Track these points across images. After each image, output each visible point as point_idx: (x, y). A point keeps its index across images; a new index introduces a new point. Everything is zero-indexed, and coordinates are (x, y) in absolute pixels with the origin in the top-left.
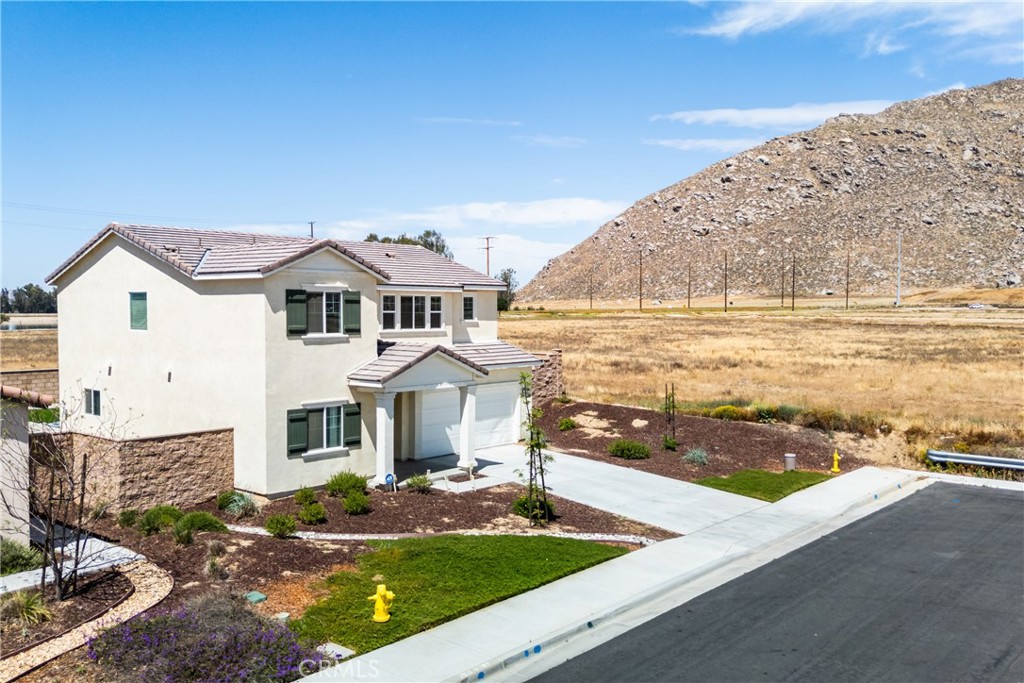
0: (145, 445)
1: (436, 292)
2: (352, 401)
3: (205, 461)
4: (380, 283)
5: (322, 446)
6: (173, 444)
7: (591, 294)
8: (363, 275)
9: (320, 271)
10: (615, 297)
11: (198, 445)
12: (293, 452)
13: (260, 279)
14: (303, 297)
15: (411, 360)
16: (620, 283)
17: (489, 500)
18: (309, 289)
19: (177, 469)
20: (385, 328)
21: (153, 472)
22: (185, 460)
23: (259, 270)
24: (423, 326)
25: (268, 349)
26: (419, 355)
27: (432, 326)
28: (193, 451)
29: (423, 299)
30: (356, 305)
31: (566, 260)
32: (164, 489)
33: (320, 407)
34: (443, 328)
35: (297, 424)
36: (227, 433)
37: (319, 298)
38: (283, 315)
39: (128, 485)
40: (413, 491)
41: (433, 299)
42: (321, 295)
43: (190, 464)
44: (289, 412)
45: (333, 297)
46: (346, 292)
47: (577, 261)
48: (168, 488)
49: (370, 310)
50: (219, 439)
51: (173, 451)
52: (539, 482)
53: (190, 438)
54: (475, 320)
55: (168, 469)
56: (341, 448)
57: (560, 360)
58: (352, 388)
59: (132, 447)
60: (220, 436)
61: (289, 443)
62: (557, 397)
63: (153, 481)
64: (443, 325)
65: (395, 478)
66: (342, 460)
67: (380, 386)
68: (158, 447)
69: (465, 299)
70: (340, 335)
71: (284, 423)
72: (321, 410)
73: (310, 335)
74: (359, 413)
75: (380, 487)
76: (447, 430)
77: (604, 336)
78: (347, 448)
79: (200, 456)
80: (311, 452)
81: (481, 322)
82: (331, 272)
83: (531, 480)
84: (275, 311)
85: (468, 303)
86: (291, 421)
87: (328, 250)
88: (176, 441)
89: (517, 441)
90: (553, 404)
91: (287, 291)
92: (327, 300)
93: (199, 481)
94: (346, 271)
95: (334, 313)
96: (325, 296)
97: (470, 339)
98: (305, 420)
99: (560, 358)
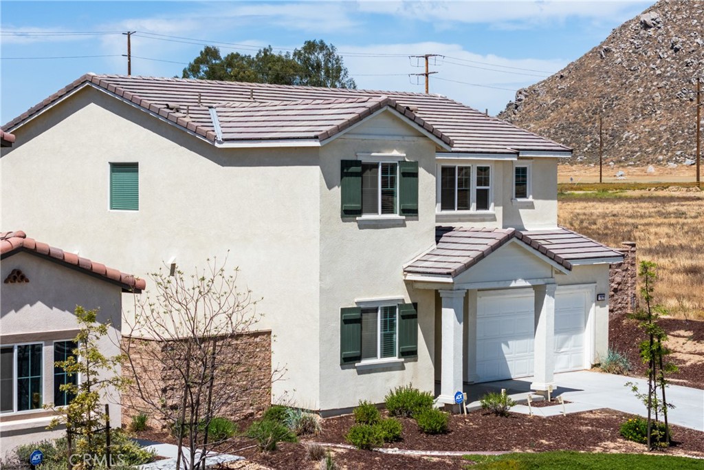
1: (484, 161)
2: (408, 301)
3: (242, 369)
4: (440, 150)
5: (375, 356)
7: (598, 155)
8: (422, 141)
9: (377, 137)
10: (644, 161)
11: (236, 349)
12: (347, 361)
13: (317, 148)
14: (359, 169)
15: (484, 248)
16: (651, 134)
17: (587, 425)
18: (364, 159)
20: (443, 208)
22: (222, 367)
23: (316, 137)
24: (467, 207)
25: (322, 234)
26: (492, 242)
27: (478, 208)
28: (231, 356)
29: (468, 170)
30: (414, 179)
31: (550, 91)
33: (374, 306)
34: (493, 209)
35: (351, 325)
36: (264, 337)
37: (374, 170)
38: (337, 190)
39: (169, 393)
40: (489, 414)
41: (480, 169)
42: (376, 166)
43: (228, 371)
44: (343, 311)
45: (389, 169)
46: (403, 163)
47: (569, 94)
49: (428, 184)
50: (257, 343)
52: (660, 397)
53: (228, 340)
54: (530, 199)
56: (395, 359)
57: (634, 259)
58: (408, 283)
59: (173, 348)
60: (258, 340)
61: (343, 348)
62: (629, 311)
64: (492, 205)
65: (465, 398)
66: (397, 373)
67: (450, 280)
69: (518, 170)
70: (396, 216)
71: (337, 324)
72: (376, 310)
73: (365, 217)
74: (415, 316)
75: (448, 407)
76: (504, 346)
77: (653, 230)
78: (403, 360)
79: (238, 364)
80: (364, 362)
81: (538, 203)
82: (387, 138)
83: (651, 393)
84: (330, 187)
85: (521, 174)
86: (345, 322)
87: (386, 111)
89: (589, 367)
90: (625, 322)
91: (342, 161)
92: (382, 173)
93: (237, 394)
94: (403, 136)
95: (389, 188)
96: (380, 167)
97: (523, 226)
98: (359, 321)
99: (633, 255)
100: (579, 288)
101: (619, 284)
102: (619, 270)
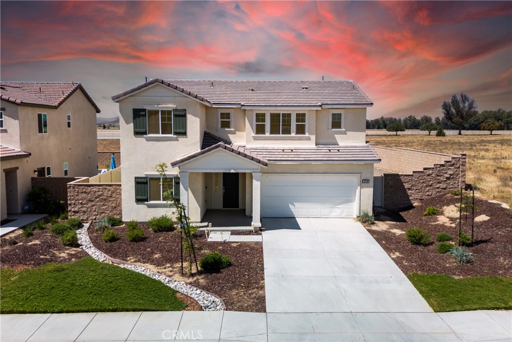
0: (80, 187)
1: (301, 110)
3: (113, 199)
5: (159, 200)
6: (95, 189)
9: (156, 98)
11: (109, 190)
18: (148, 108)
19: (98, 202)
20: (257, 133)
21: (85, 201)
22: (102, 197)
24: (289, 133)
27: (297, 133)
28: (106, 193)
29: (289, 115)
30: (183, 118)
32: (91, 210)
34: (308, 134)
35: (142, 185)
36: (118, 187)
37: (156, 114)
41: (298, 115)
42: (158, 112)
43: (105, 200)
44: (136, 178)
45: (166, 113)
46: (175, 110)
48: (93, 210)
51: (95, 192)
53: (104, 187)
54: (343, 130)
55: (93, 201)
57: (464, 162)
59: (74, 188)
61: (136, 195)
63: (85, 206)
64: (307, 132)
68: (88, 189)
69: (333, 115)
70: (172, 135)
71: (133, 184)
72: (159, 179)
73: (150, 135)
79: (111, 197)
80: (150, 202)
82: (164, 98)
86: (138, 183)
87: (158, 85)
88: (97, 187)
89: (355, 217)
91: (134, 109)
92: (162, 115)
93: (110, 209)
94: (175, 97)
95: (167, 122)
96: (160, 113)
97: (337, 142)
98: (146, 183)
99: (464, 160)
100: (346, 176)
101: (451, 175)
102: (453, 168)
